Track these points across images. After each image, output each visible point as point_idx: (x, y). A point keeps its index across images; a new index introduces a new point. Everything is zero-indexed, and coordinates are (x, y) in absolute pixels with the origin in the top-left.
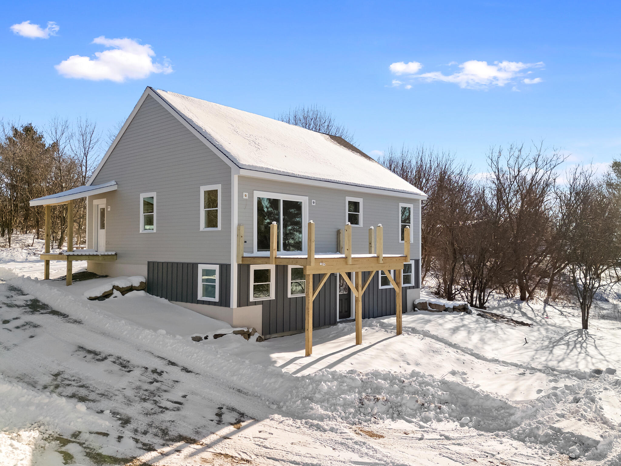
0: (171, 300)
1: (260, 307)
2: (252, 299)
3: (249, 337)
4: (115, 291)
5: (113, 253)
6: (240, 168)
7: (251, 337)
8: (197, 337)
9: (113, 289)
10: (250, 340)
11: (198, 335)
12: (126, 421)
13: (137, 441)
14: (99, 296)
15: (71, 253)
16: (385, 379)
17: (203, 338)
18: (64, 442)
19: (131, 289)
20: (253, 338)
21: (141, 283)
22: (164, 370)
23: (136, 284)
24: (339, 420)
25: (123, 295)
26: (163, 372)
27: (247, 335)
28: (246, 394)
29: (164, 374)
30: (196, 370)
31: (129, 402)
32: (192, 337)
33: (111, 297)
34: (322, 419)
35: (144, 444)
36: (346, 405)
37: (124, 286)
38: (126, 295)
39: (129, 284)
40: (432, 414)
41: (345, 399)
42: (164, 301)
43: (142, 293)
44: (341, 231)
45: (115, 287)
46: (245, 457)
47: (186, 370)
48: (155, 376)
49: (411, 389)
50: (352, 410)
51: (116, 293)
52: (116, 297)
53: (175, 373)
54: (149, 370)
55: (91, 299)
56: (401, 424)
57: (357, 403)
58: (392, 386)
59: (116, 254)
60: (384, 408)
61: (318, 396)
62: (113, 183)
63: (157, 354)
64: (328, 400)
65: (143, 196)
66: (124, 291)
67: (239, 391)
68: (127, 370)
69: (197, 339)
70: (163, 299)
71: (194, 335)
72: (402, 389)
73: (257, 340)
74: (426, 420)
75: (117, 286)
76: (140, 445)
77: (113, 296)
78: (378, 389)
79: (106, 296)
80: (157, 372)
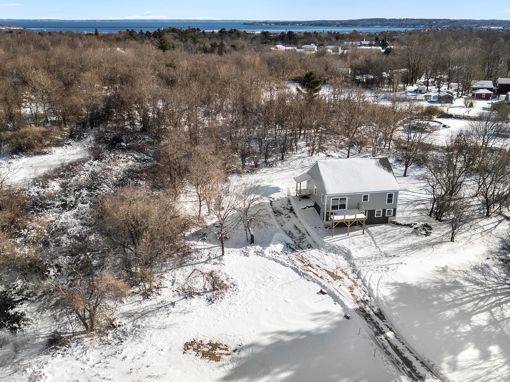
5: (310, 193)
6: (327, 195)
9: (306, 206)
10: (327, 229)
15: (300, 191)
18: (288, 244)
21: (313, 205)
24: (324, 251)
25: (309, 208)
30: (310, 235)
32: (315, 227)
33: (306, 209)
39: (310, 205)
40: (340, 254)
42: (317, 213)
43: (313, 208)
44: (359, 204)
46: (307, 253)
49: (341, 249)
50: (327, 250)
53: (307, 235)
55: (302, 209)
56: (334, 254)
58: (338, 248)
60: (334, 251)
62: (311, 177)
63: (306, 230)
67: (314, 241)
68: (300, 233)
76: (296, 248)
80: (304, 235)
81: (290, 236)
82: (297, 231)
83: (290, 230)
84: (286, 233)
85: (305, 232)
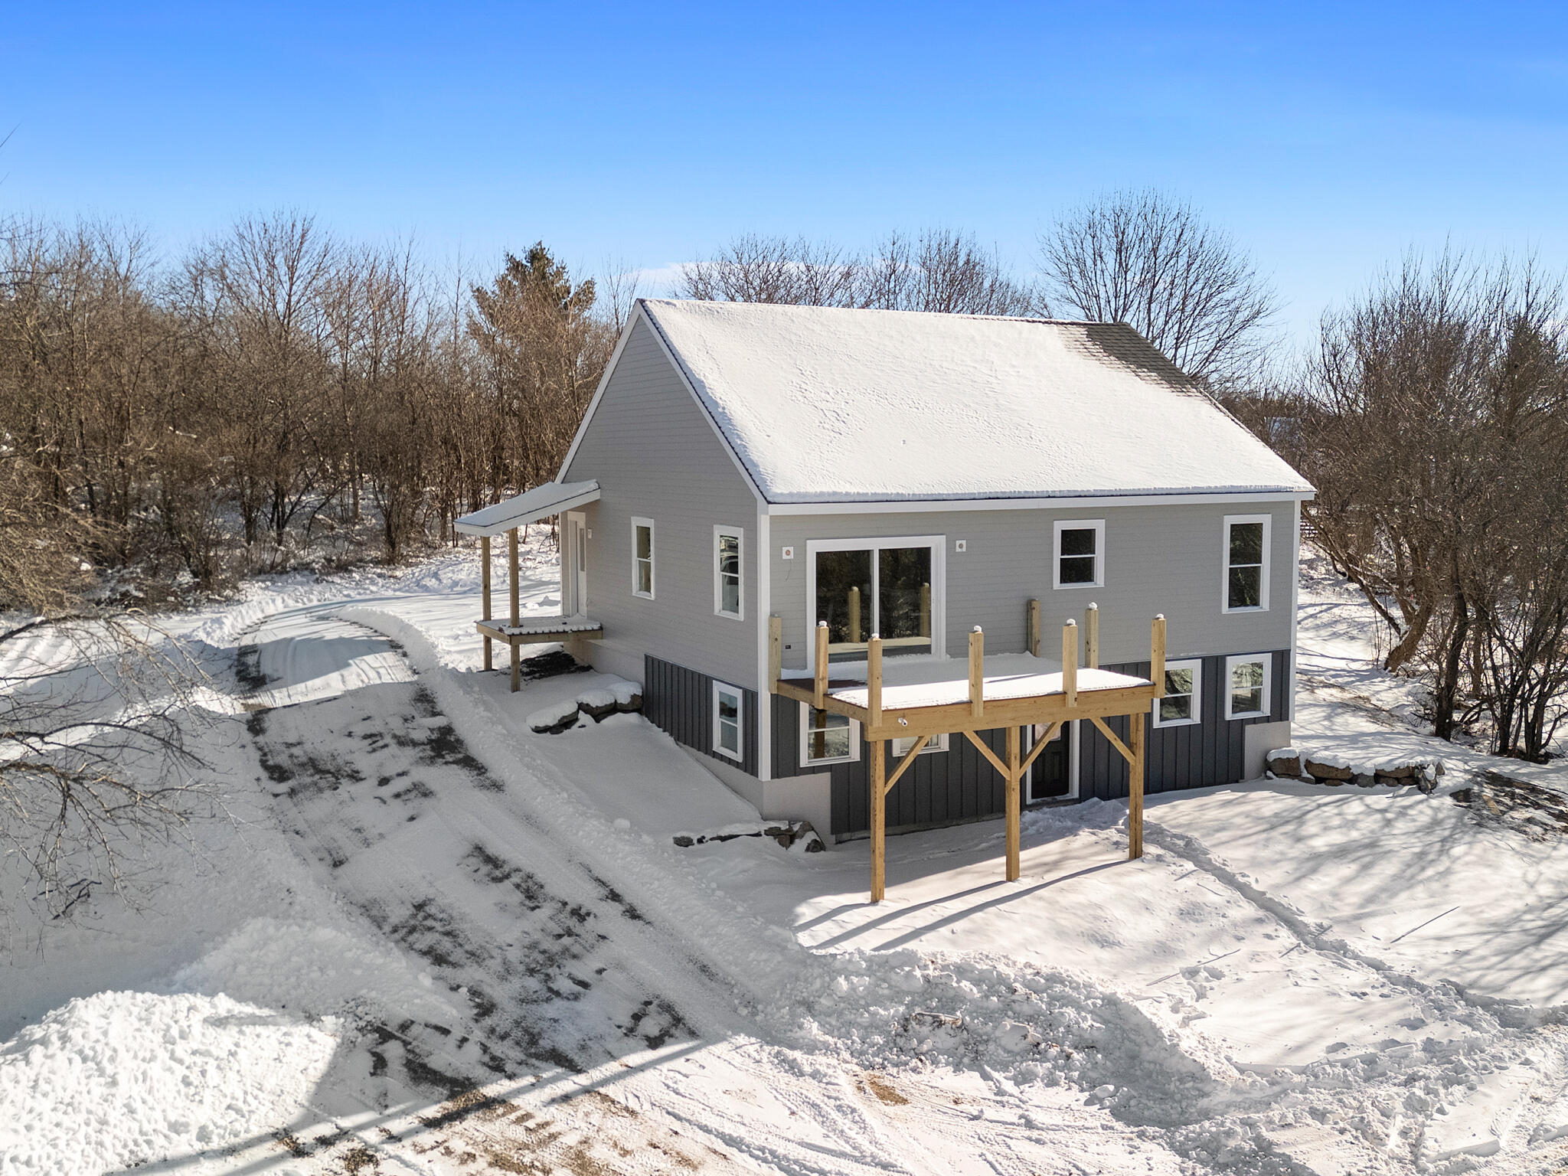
0: (677, 740)
1: (827, 776)
2: (804, 761)
3: (792, 842)
4: (581, 714)
5: (596, 627)
6: (769, 503)
7: (797, 841)
8: (683, 838)
9: (578, 711)
10: (793, 847)
11: (685, 834)
12: (486, 1009)
13: (485, 1049)
14: (551, 724)
15: (516, 631)
16: (977, 983)
17: (695, 841)
18: (385, 1036)
19: (614, 708)
20: (800, 845)
21: (634, 697)
22: (594, 910)
23: (624, 699)
24: (846, 1055)
25: (598, 721)
26: (588, 914)
27: (786, 838)
28: (712, 976)
29: (590, 920)
30: (648, 917)
31: (507, 972)
32: (675, 838)
33: (575, 727)
34: (811, 1048)
35: (493, 1058)
36: (876, 1026)
37: (600, 705)
38: (605, 722)
39: (608, 700)
40: (1041, 1069)
41: (873, 1015)
42: (667, 739)
43: (633, 718)
44: (1034, 604)
45: (583, 707)
46: (633, 1104)
47: (633, 914)
48: (572, 923)
49: (1026, 1009)
50: (879, 1039)
51: (584, 718)
52: (583, 726)
53: (609, 918)
54: (568, 908)
55: (538, 730)
56: (969, 1083)
57: (895, 1027)
58: (987, 997)
59: (601, 628)
60: (950, 1042)
61: (825, 1002)
62: (593, 485)
63: (596, 873)
64: (841, 1014)
65: (637, 522)
66: (599, 714)
67: (704, 969)
68: (532, 905)
69: (684, 842)
70: (667, 734)
71: (678, 835)
72: (1007, 1008)
73: (808, 849)
74: (1024, 1079)
75: (588, 705)
76: (486, 1059)
77: (579, 724)
78: (952, 1002)
79: (566, 723)
80: (580, 915)
81: (425, 940)
82: (507, 893)
83: (421, 893)
84: (378, 922)
85: (586, 895)
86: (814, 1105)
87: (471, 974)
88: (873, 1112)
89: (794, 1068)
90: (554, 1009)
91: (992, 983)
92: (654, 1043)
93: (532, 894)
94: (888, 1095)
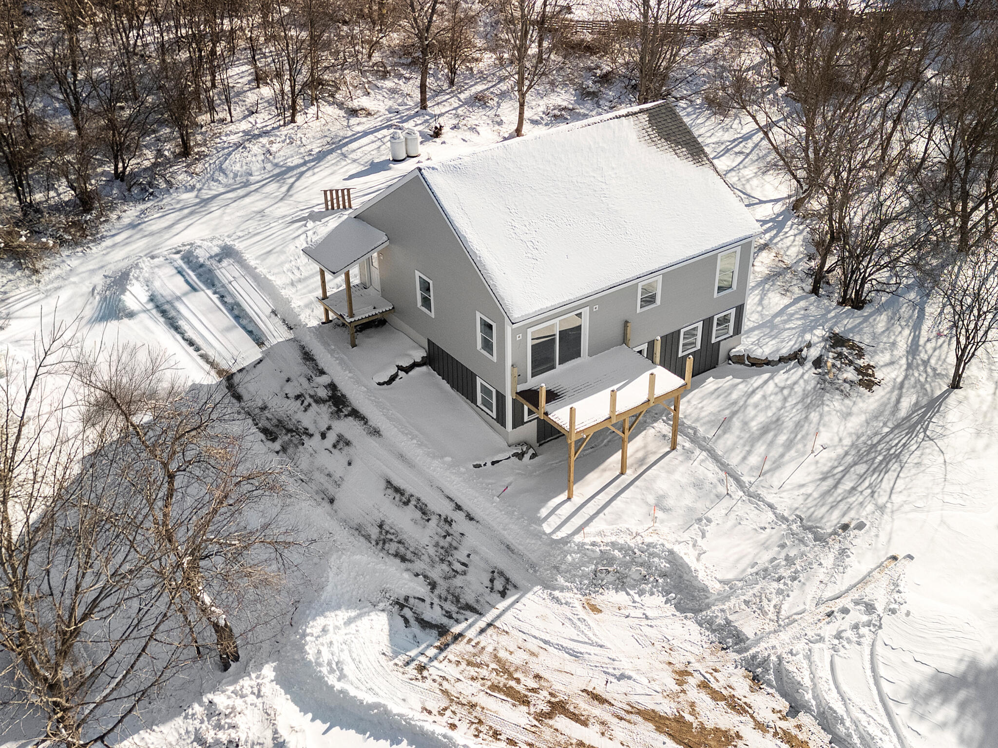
0: (452, 387)
3: (523, 457)
5: (391, 307)
6: (513, 323)
7: (526, 456)
8: (477, 464)
9: (398, 371)
11: (479, 462)
12: (433, 586)
13: (442, 607)
14: (386, 380)
15: (352, 320)
16: (620, 550)
17: (482, 465)
18: (402, 607)
19: (415, 365)
21: (423, 358)
22: (453, 518)
23: (418, 360)
24: (575, 591)
25: (407, 373)
26: (452, 521)
27: (520, 456)
28: (512, 551)
29: (454, 524)
30: (476, 518)
32: (473, 465)
33: (397, 380)
34: (562, 589)
35: (447, 612)
36: (584, 576)
37: (408, 365)
38: (410, 373)
39: (411, 362)
40: (648, 587)
41: (583, 571)
42: (447, 387)
43: (424, 369)
44: (628, 321)
45: (400, 368)
46: (506, 629)
47: (470, 517)
48: (447, 527)
49: (640, 560)
50: (586, 582)
51: (401, 373)
52: (401, 377)
53: (461, 521)
54: (442, 518)
55: (379, 384)
56: (621, 598)
57: (592, 575)
58: (625, 557)
59: (393, 308)
60: (613, 579)
61: (563, 567)
63: (447, 492)
64: (570, 571)
65: (419, 274)
67: (508, 547)
68: (427, 518)
69: (478, 466)
70: (445, 382)
72: (633, 561)
73: (530, 458)
74: (641, 593)
75: (402, 367)
76: (444, 613)
78: (611, 561)
79: (393, 378)
80: (449, 522)
81: (393, 550)
82: (410, 512)
83: (378, 517)
84: (368, 538)
85: (446, 509)
86: (570, 619)
87: (419, 566)
88: (591, 618)
89: (557, 600)
90: (458, 581)
91: (626, 549)
92: (503, 594)
93: (423, 510)
94: (595, 609)
